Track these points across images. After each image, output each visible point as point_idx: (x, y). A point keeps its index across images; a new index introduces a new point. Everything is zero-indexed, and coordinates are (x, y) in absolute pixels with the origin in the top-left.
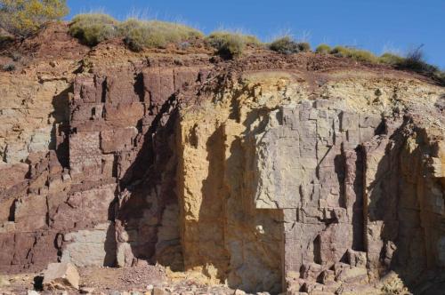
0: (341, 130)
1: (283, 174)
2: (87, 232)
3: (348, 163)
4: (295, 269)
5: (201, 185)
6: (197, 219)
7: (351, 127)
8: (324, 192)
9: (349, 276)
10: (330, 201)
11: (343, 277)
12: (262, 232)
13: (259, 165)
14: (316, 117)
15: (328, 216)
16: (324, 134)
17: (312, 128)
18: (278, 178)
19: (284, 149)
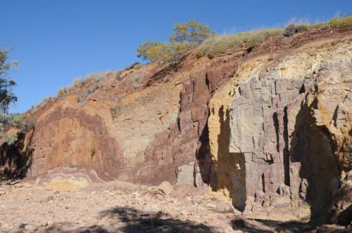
0: (276, 94)
1: (242, 129)
2: (186, 166)
3: (278, 118)
4: (252, 195)
5: (217, 138)
6: (217, 159)
7: (282, 90)
8: (267, 140)
9: (278, 203)
10: (270, 147)
11: (274, 204)
12: (239, 168)
13: (230, 124)
14: (260, 87)
15: (269, 158)
16: (266, 98)
17: (259, 95)
18: (240, 132)
19: (243, 111)
